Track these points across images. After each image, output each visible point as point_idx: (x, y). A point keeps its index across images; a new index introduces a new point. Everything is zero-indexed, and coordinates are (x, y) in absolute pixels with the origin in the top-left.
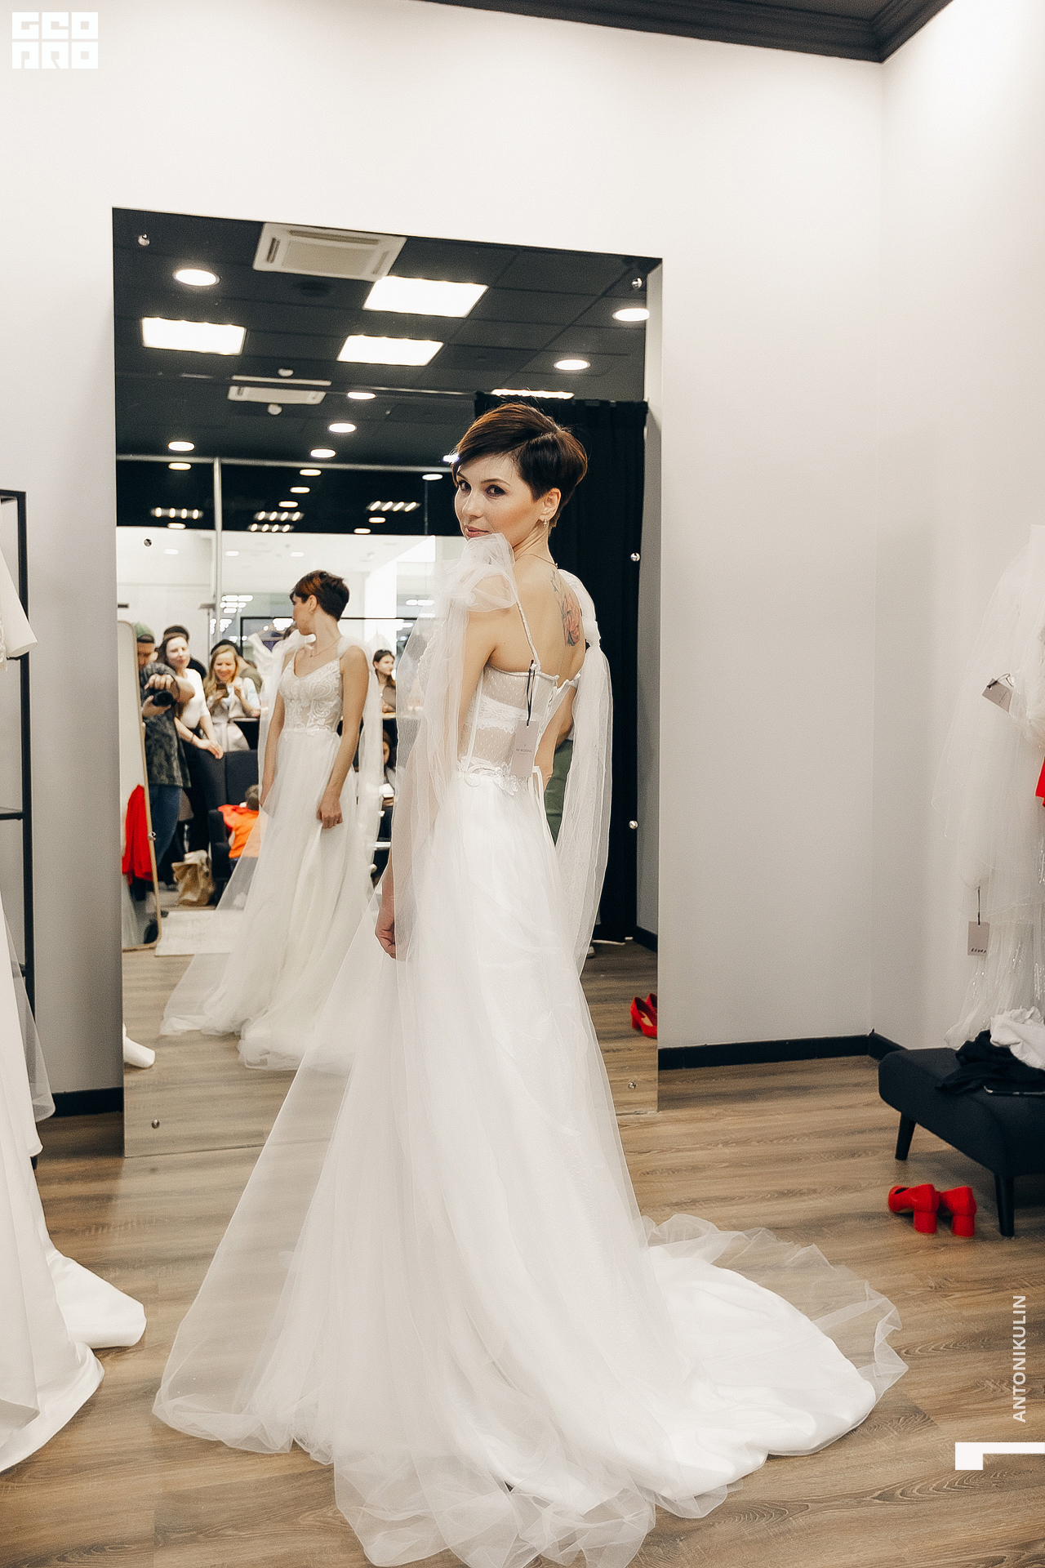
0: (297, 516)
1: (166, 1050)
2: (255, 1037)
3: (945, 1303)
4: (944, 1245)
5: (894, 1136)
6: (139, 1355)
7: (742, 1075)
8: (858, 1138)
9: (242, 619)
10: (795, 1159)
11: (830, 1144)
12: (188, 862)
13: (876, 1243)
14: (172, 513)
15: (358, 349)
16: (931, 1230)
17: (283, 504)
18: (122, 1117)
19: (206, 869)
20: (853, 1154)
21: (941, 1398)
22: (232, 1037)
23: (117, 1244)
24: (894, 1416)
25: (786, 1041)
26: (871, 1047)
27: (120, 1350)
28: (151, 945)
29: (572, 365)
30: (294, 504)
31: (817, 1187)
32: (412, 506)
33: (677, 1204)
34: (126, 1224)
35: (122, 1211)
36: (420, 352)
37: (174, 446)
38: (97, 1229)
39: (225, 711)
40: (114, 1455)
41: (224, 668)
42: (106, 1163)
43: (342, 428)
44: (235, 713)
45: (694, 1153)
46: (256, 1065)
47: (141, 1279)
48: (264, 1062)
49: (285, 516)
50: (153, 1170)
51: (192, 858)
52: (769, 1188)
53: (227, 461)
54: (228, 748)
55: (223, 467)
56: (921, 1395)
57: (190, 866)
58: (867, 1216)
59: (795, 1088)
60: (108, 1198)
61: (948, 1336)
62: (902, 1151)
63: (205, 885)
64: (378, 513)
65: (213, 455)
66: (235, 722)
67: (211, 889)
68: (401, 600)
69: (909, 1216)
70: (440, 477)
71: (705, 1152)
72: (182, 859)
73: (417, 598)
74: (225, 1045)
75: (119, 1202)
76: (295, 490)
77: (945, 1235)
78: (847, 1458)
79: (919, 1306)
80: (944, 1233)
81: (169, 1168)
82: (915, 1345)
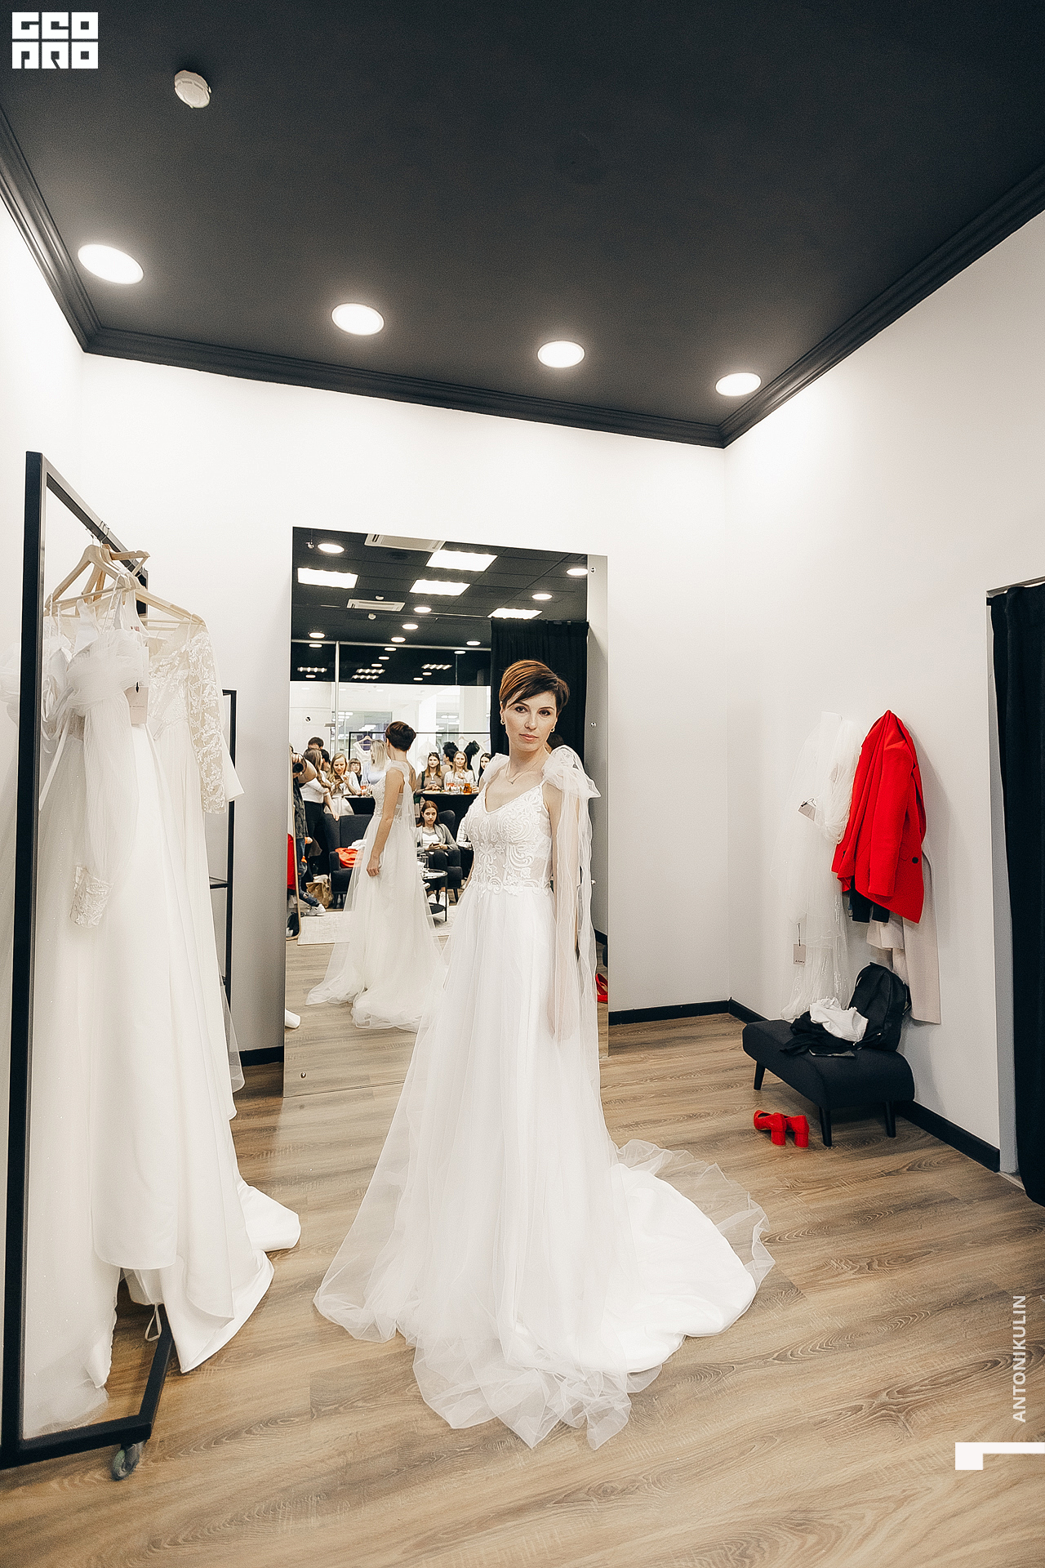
0: (381, 671)
1: (307, 1015)
2: (362, 1005)
3: (797, 1199)
4: (791, 1154)
5: (753, 1072)
6: (296, 1255)
7: (655, 1029)
8: (731, 1073)
9: (350, 733)
10: (694, 1090)
11: (713, 1078)
12: (316, 882)
13: (751, 1153)
14: (309, 669)
15: (421, 587)
16: (780, 1142)
17: (373, 665)
18: (282, 1067)
19: (327, 886)
20: (728, 1086)
21: (806, 1275)
22: (348, 1004)
23: (280, 1165)
24: (779, 1291)
25: (680, 1006)
26: (731, 1008)
27: (284, 1251)
28: (295, 937)
29: (542, 597)
30: (380, 665)
31: (709, 1111)
32: (448, 666)
33: (626, 1126)
34: (286, 1149)
35: (283, 1139)
36: (457, 589)
37: (313, 635)
38: (267, 1154)
39: (341, 791)
40: (282, 1340)
41: (340, 767)
42: (272, 1101)
43: (410, 627)
44: (346, 792)
45: (634, 1087)
46: (363, 1025)
47: (296, 1193)
48: (368, 1023)
49: (374, 671)
50: (302, 1107)
51: (318, 879)
52: (682, 1113)
53: (342, 643)
54: (341, 813)
55: (340, 646)
56: (792, 1273)
57: (317, 884)
58: (743, 1133)
59: (689, 1037)
60: (273, 1129)
61: (804, 1225)
62: (758, 1085)
63: (327, 896)
64: (428, 670)
65: (336, 641)
66: (346, 798)
67: (331, 898)
68: (439, 715)
69: (768, 1132)
70: (464, 652)
71: (640, 1086)
72: (312, 880)
73: (448, 714)
74: (343, 1010)
75: (281, 1131)
76: (381, 658)
77: (790, 1147)
78: (754, 1326)
79: (783, 1202)
80: (790, 1143)
81: (313, 1105)
82: (784, 1233)
